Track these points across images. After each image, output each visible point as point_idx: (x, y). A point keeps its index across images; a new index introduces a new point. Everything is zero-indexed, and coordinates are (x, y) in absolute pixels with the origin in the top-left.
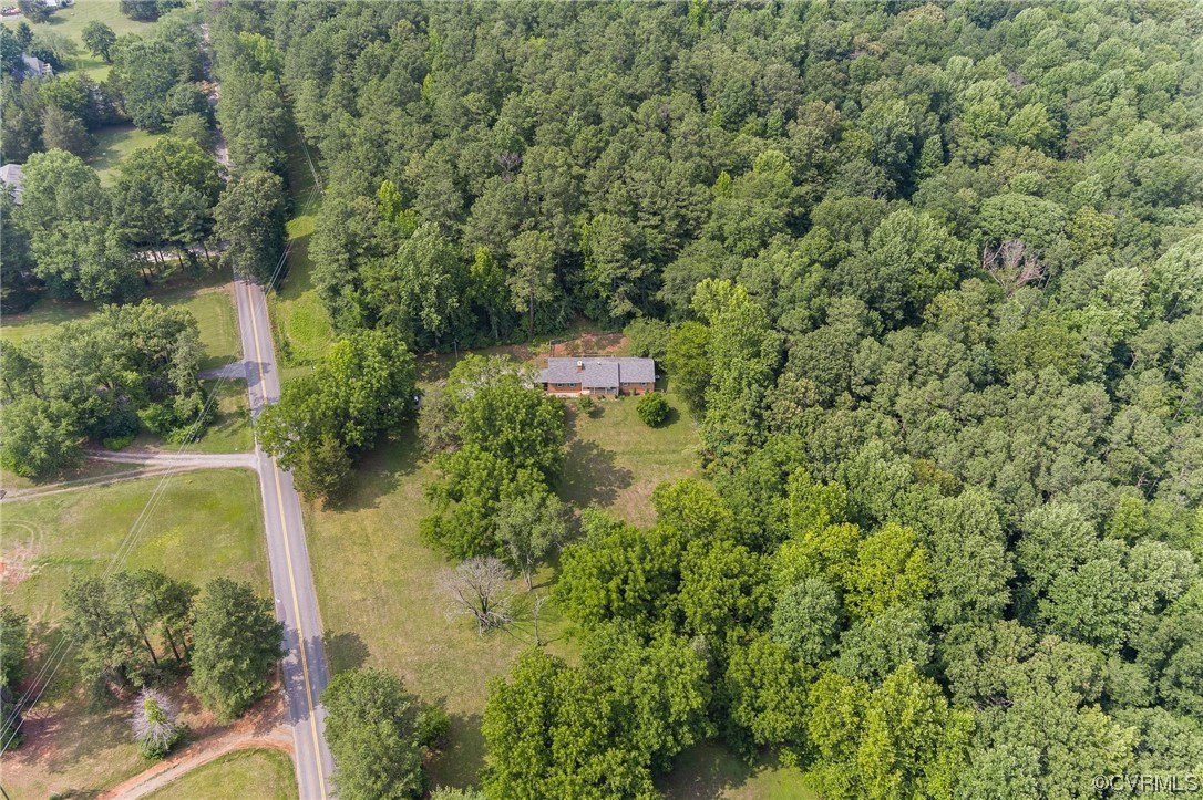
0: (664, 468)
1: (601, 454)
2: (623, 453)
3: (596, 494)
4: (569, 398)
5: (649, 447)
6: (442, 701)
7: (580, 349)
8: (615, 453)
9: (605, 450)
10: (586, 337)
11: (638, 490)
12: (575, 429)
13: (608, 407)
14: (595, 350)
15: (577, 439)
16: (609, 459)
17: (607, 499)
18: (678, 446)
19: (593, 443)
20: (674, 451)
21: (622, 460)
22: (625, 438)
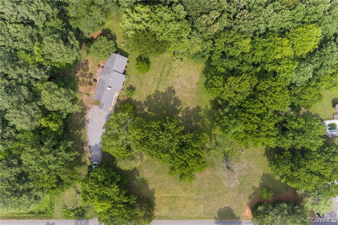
0: (171, 74)
1: (155, 96)
2: (158, 87)
3: (174, 105)
4: (118, 97)
5: (158, 75)
6: (253, 188)
7: (86, 80)
8: (156, 90)
9: (153, 93)
10: (79, 74)
11: (178, 88)
12: (137, 101)
13: (130, 83)
14: (88, 73)
15: (143, 102)
16: (158, 93)
17: (177, 102)
18: (162, 63)
19: (148, 97)
20: (164, 66)
21: (161, 89)
22: (150, 83)
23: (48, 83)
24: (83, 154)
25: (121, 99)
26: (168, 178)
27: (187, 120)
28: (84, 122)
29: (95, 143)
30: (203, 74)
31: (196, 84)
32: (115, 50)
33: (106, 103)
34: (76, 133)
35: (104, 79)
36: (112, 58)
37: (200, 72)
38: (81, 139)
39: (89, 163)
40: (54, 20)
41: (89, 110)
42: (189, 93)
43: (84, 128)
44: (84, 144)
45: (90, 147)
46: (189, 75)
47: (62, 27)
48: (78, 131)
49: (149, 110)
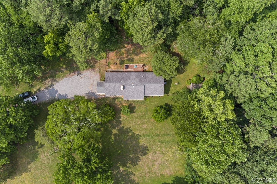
0: (163, 145)
1: (133, 135)
2: (144, 136)
3: (130, 159)
4: (118, 98)
5: (156, 132)
7: (124, 56)
8: (140, 135)
9: (135, 133)
10: (127, 47)
11: (150, 157)
12: (120, 119)
13: (138, 105)
14: (133, 56)
15: (121, 126)
16: (137, 139)
17: (135, 161)
18: (171, 131)
19: (129, 129)
20: (168, 135)
21: (143, 140)
22: (145, 126)
23: (99, 25)
24: (40, 80)
25: (117, 102)
26: (48, 180)
27: (119, 178)
28: (77, 70)
29: (58, 90)
30: (174, 177)
31: (161, 175)
32: (167, 79)
33: (105, 88)
34: (61, 65)
35: (131, 78)
36: (158, 79)
37: (175, 174)
38: (57, 73)
39: (34, 90)
40: (179, 6)
41: (92, 71)
42: (149, 170)
43: (70, 72)
44: (53, 77)
45: (52, 85)
46: (169, 163)
47: (173, 17)
48: (64, 66)
49: (115, 135)
